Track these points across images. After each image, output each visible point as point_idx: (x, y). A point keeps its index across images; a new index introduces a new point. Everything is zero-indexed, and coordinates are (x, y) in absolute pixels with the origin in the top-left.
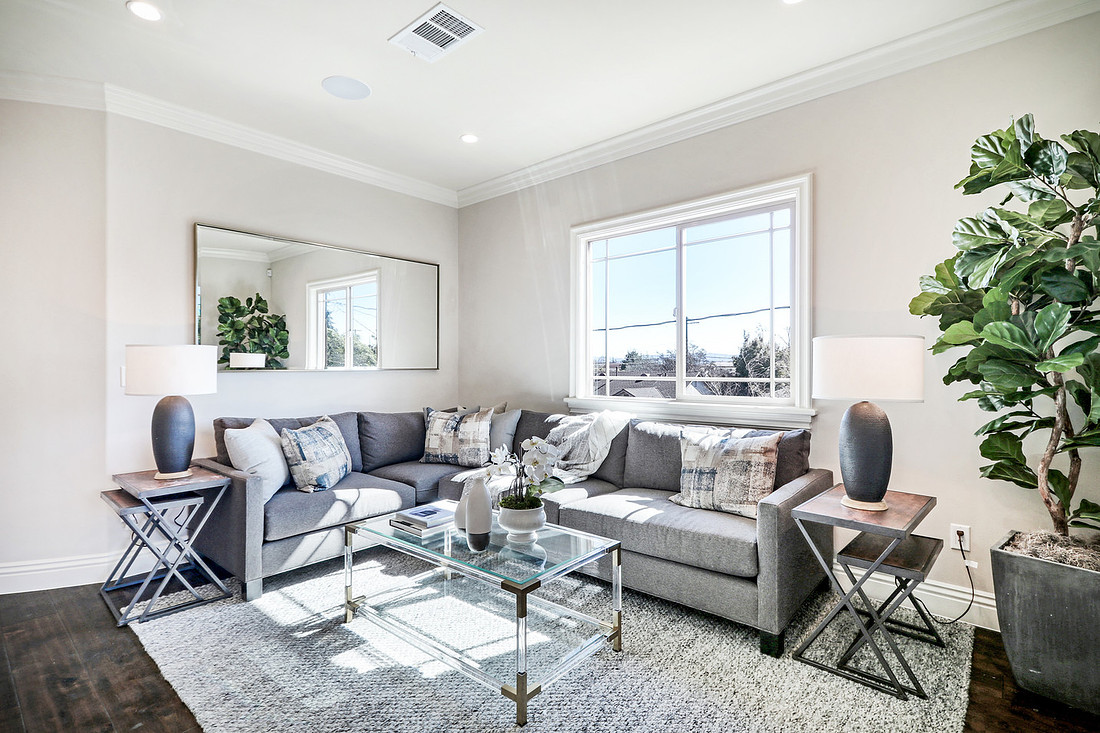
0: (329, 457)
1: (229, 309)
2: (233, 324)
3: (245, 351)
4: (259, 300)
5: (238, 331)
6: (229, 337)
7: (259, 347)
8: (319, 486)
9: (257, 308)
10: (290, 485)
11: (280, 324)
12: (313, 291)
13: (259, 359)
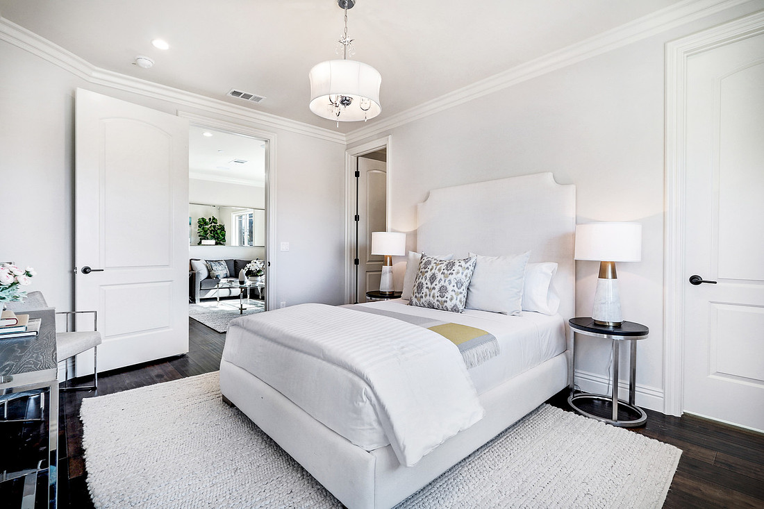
0: (221, 271)
1: (202, 223)
2: (203, 229)
3: (208, 239)
4: (214, 219)
5: (205, 231)
6: (202, 234)
7: (213, 237)
8: (217, 277)
9: (213, 222)
10: (209, 277)
11: (222, 228)
12: (234, 215)
13: (213, 242)
